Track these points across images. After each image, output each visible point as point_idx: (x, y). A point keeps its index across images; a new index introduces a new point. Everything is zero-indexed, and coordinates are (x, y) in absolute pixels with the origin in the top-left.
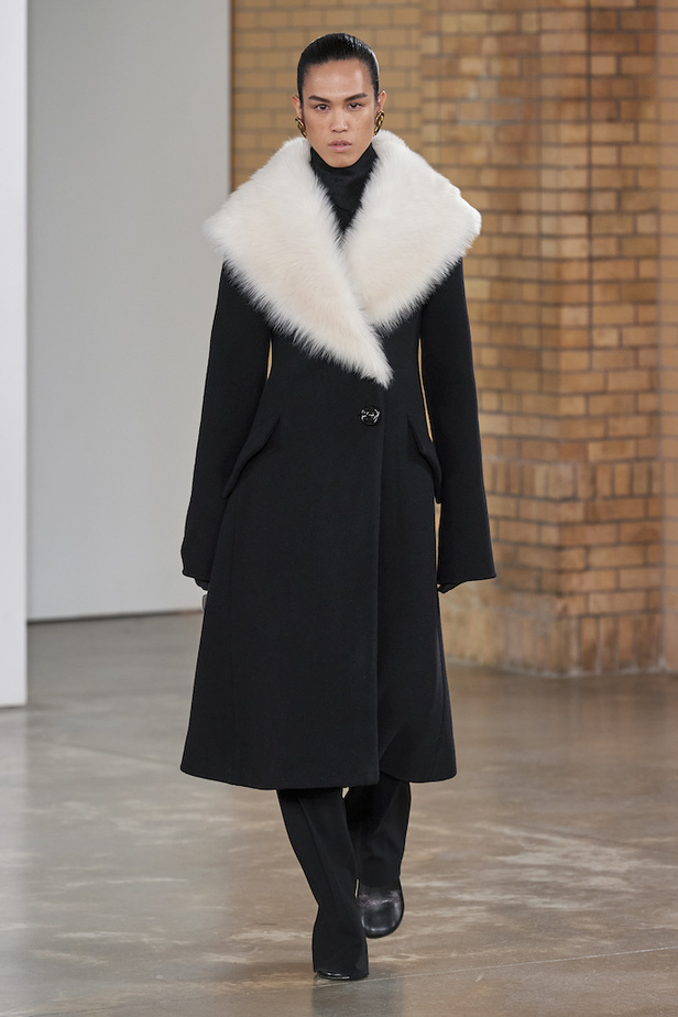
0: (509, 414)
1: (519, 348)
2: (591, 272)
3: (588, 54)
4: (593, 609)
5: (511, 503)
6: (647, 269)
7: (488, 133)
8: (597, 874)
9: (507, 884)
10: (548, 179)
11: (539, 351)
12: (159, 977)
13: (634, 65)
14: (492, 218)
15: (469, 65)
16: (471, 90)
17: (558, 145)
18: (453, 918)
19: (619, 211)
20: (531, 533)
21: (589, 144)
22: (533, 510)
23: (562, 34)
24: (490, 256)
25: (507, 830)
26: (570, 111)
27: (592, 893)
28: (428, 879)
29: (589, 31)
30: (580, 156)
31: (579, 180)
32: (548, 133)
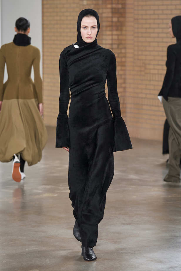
3: (112, 17)
6: (123, 59)
13: (121, 19)
17: (106, 35)
19: (118, 48)
21: (112, 35)
23: (107, 13)
26: (108, 28)
29: (112, 13)
30: (110, 37)
31: (110, 42)
32: (104, 32)
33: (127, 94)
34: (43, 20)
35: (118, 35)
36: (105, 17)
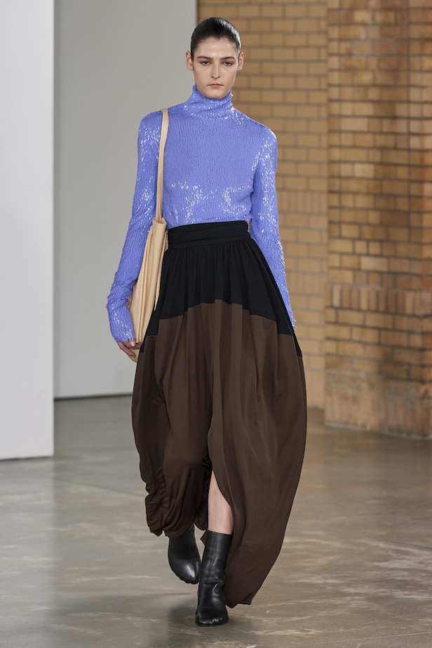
0: (388, 257)
1: (395, 211)
5: (389, 318)
7: (373, 63)
9: (381, 582)
10: (414, 94)
11: (409, 213)
14: (376, 122)
15: (360, 16)
16: (361, 33)
18: (342, 604)
20: (403, 339)
22: (405, 323)
24: (374, 147)
25: (382, 545)
28: (326, 578)
32: (415, 63)
36: (417, 8)
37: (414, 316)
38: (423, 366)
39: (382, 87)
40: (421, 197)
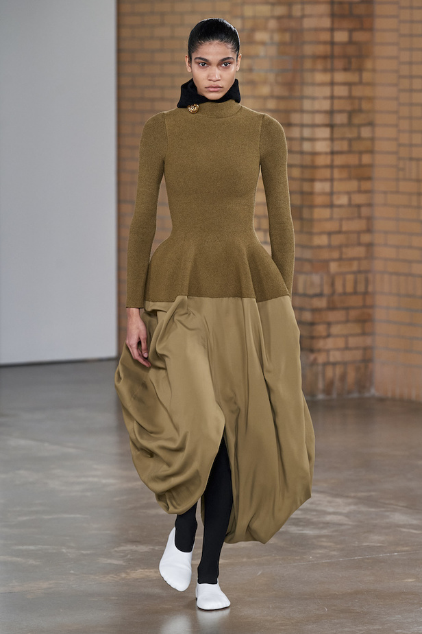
2: (332, 161)
3: (332, 30)
4: (332, 359)
6: (366, 159)
7: (271, 77)
8: (330, 513)
10: (307, 105)
11: (301, 207)
12: (72, 572)
13: (360, 36)
15: (260, 36)
16: (261, 51)
17: (313, 84)
19: (350, 124)
21: (332, 84)
23: (316, 17)
26: (320, 65)
27: (327, 525)
29: (333, 15)
30: (326, 91)
31: (326, 105)
32: (308, 77)
33: (378, 265)
34: (119, 38)
35: (349, 84)
36: (310, 30)
37: (305, 295)
38: (312, 338)
39: (279, 98)
40: (311, 193)
